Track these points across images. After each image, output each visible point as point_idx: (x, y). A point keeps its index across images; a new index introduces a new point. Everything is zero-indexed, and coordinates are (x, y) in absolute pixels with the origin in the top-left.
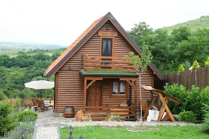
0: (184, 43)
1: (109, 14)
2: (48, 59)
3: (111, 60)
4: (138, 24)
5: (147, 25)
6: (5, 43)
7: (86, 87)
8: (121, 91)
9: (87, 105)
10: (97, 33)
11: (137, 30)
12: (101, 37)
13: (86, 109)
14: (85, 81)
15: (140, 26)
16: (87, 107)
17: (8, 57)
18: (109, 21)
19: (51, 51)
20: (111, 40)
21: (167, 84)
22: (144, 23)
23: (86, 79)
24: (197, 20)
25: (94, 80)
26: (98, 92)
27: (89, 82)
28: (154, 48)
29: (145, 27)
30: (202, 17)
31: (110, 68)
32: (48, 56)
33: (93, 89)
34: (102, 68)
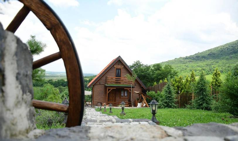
0: (158, 72)
1: (120, 56)
2: (86, 82)
3: (120, 79)
4: (136, 62)
5: (140, 62)
6: (61, 73)
7: (108, 92)
8: (125, 95)
9: (108, 101)
10: (113, 66)
11: (135, 65)
12: (116, 68)
13: (108, 103)
14: (107, 89)
15: (137, 63)
16: (109, 102)
17: (64, 80)
18: (119, 60)
19: (88, 77)
20: (120, 69)
21: (147, 91)
22: (139, 61)
23: (108, 88)
24: (173, 60)
25: (112, 89)
26: (114, 96)
27: (109, 89)
28: (144, 74)
29: (139, 63)
30: (176, 59)
31: (120, 83)
32: (86, 80)
33: (111, 94)
34: (116, 83)
